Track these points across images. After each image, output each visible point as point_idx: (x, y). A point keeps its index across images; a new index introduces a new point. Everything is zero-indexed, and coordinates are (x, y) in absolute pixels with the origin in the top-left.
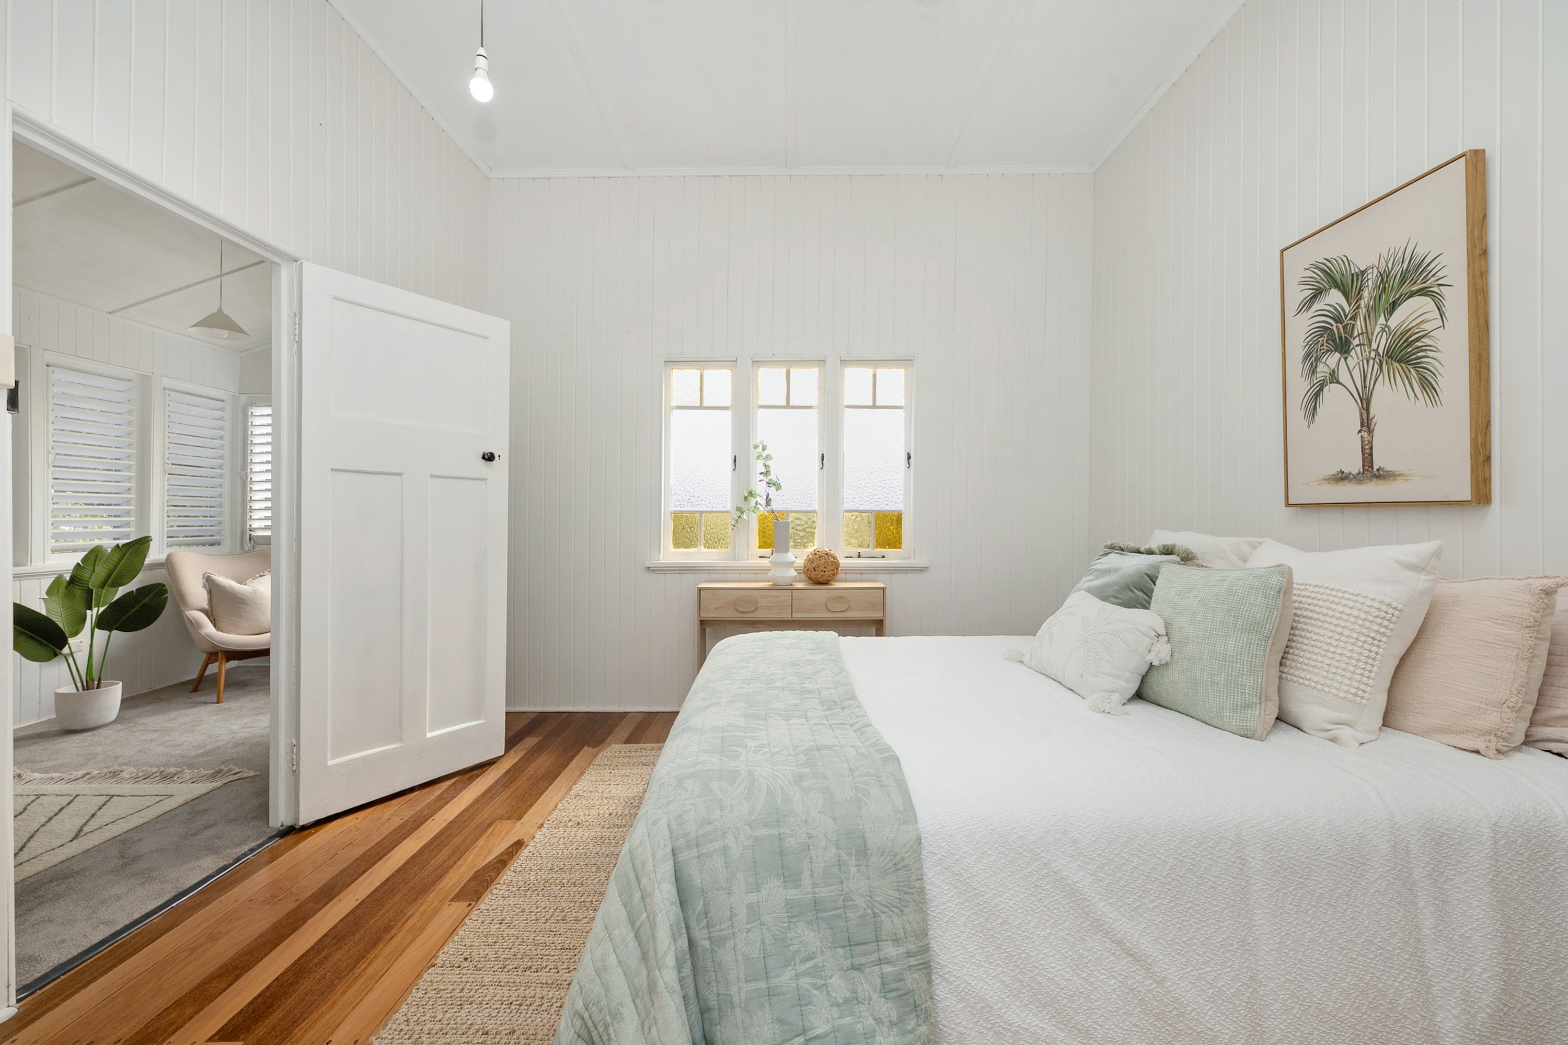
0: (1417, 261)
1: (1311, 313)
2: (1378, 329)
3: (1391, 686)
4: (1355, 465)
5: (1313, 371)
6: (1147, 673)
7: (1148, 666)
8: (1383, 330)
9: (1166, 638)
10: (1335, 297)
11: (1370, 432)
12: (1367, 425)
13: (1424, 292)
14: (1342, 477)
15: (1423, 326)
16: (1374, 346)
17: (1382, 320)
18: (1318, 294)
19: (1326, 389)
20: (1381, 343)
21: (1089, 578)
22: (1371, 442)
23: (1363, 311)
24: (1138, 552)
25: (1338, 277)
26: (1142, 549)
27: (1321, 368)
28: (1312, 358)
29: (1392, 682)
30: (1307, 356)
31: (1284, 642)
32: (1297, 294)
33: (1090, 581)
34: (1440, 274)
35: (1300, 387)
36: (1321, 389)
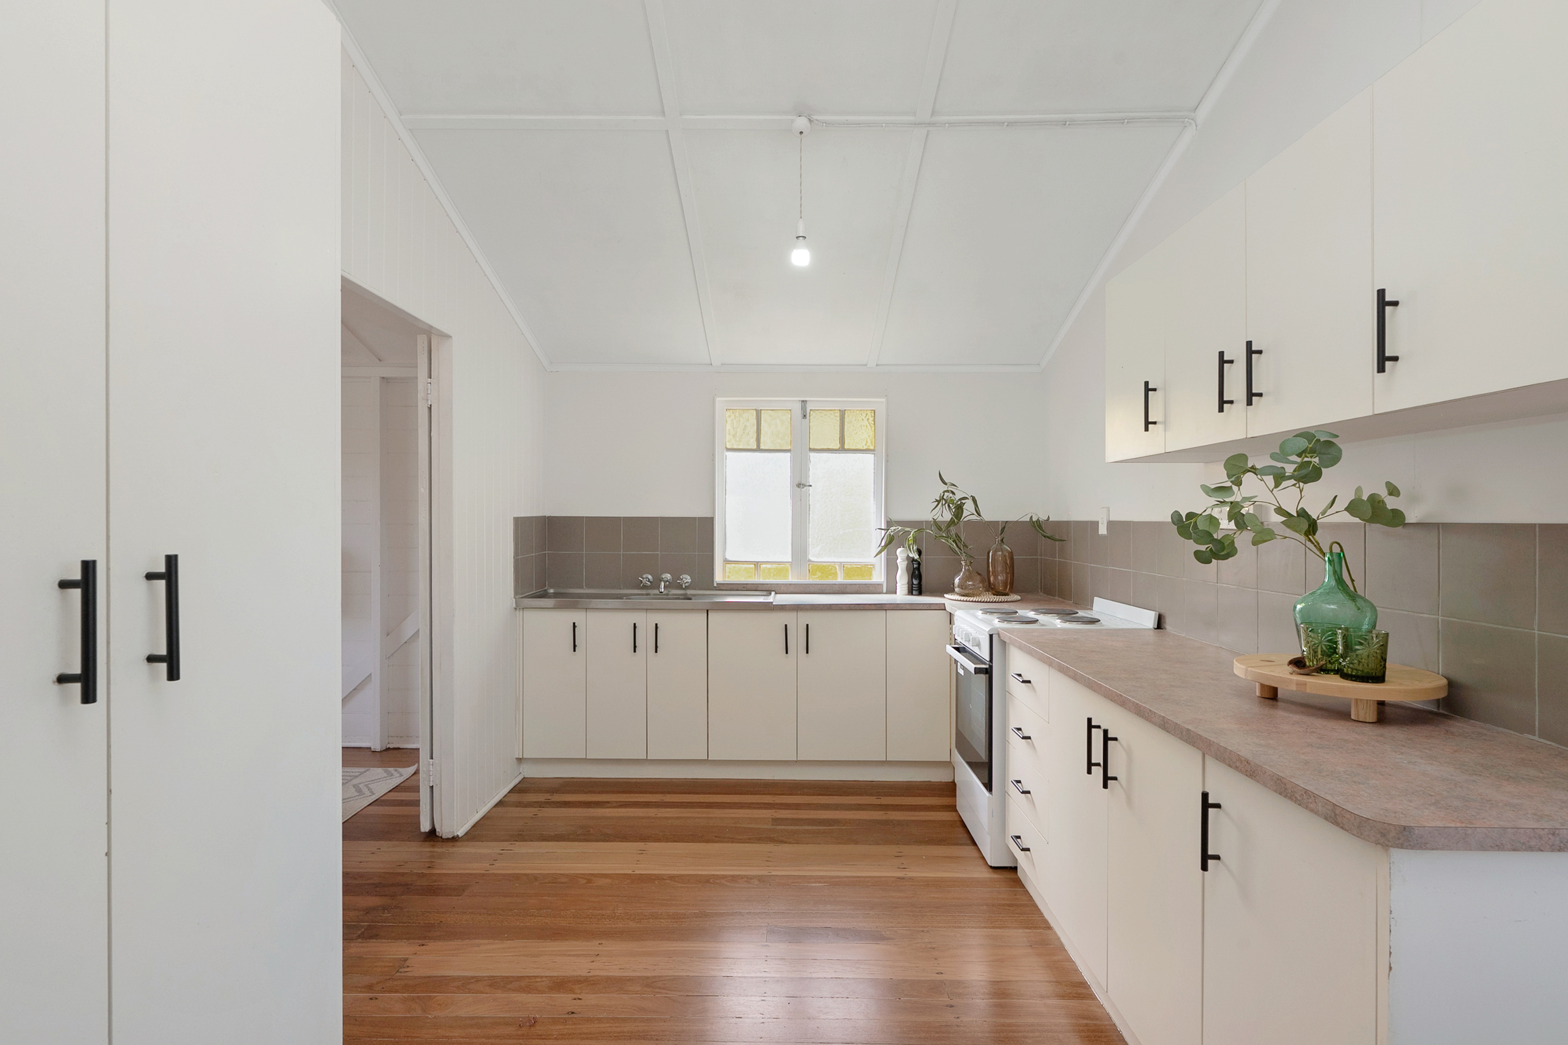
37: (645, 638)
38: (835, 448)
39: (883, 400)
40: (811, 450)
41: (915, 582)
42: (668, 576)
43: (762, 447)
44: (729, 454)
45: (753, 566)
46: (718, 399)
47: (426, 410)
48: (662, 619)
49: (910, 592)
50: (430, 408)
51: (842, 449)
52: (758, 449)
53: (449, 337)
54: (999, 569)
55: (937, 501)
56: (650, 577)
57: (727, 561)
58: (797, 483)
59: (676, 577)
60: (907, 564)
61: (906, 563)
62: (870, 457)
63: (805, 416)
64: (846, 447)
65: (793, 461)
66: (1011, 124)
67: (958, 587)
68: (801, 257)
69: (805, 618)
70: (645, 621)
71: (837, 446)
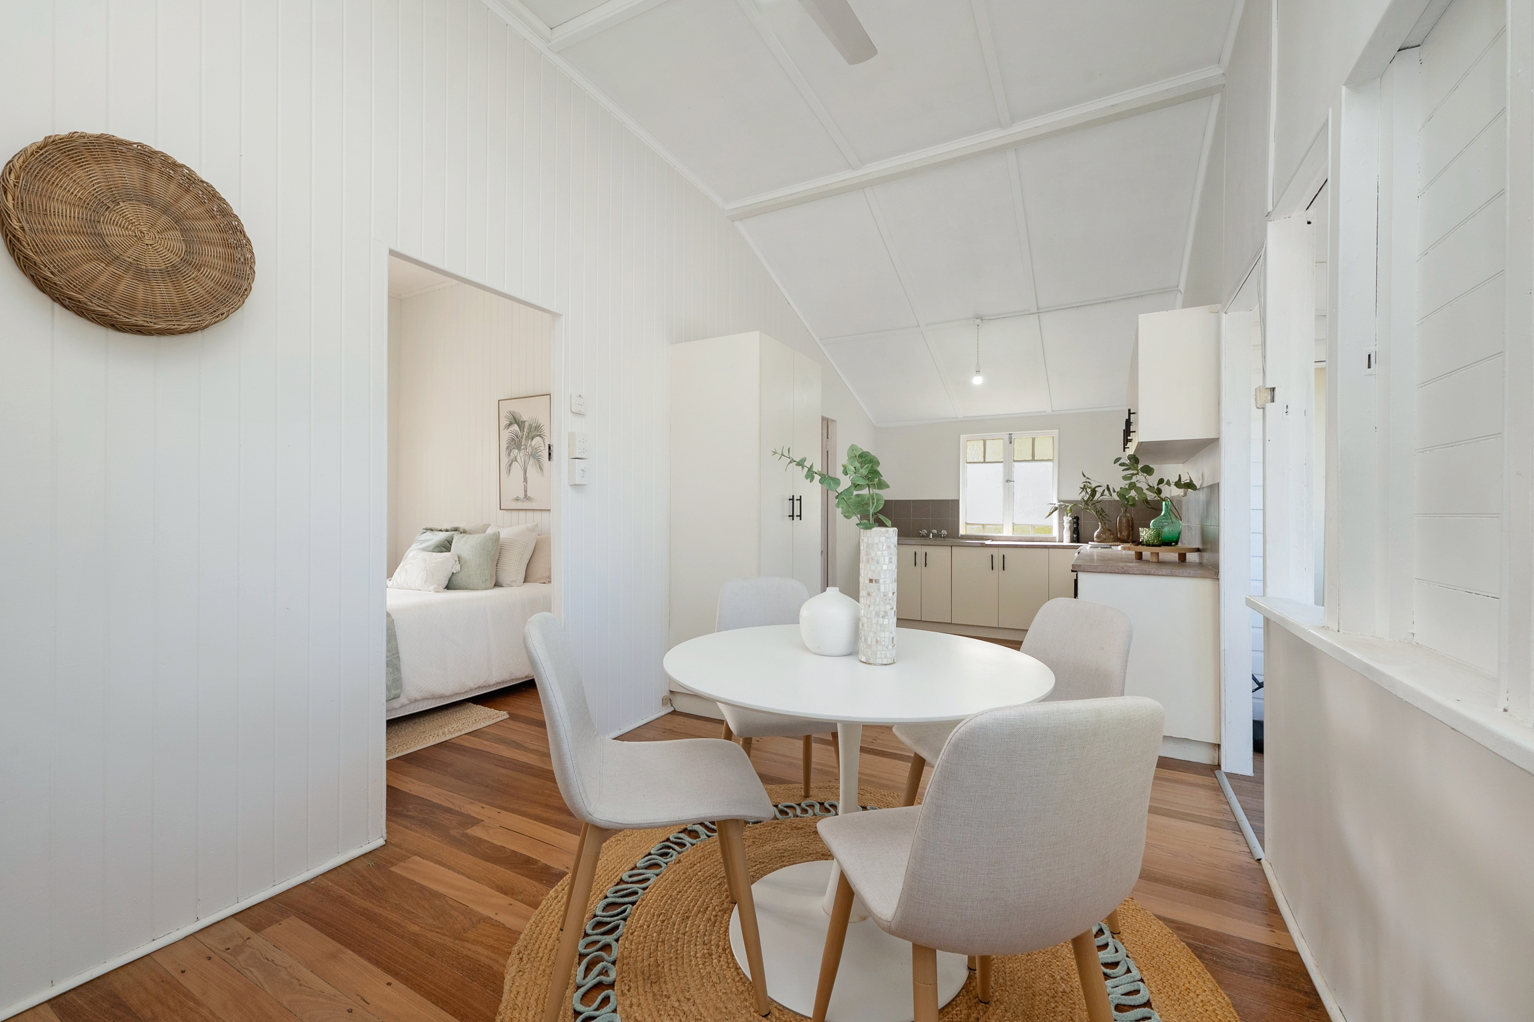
0: (539, 424)
1: (508, 431)
2: (528, 445)
3: (527, 569)
4: (522, 496)
5: (509, 455)
6: (451, 577)
7: (451, 574)
8: (530, 446)
9: (458, 562)
10: (515, 427)
11: (526, 483)
12: (525, 479)
13: (540, 436)
14: (517, 499)
15: (540, 448)
16: (528, 451)
17: (530, 442)
18: (510, 424)
19: (513, 463)
20: (529, 450)
21: (418, 544)
22: (526, 487)
23: (524, 436)
24: (441, 531)
25: (517, 420)
26: (443, 530)
27: (512, 454)
28: (509, 450)
29: (527, 567)
30: (507, 448)
31: (497, 558)
32: (504, 422)
33: (417, 546)
34: (544, 431)
35: (505, 460)
36: (512, 463)
37: (920, 559)
38: (1029, 459)
39: (1057, 431)
40: (1014, 461)
41: (1075, 536)
42: (935, 531)
43: (987, 461)
44: (969, 465)
45: (981, 526)
46: (961, 436)
47: (826, 453)
48: (931, 550)
49: (1072, 541)
50: (828, 452)
51: (1033, 460)
52: (984, 462)
53: (835, 421)
54: (1123, 528)
55: (1082, 488)
56: (926, 531)
57: (967, 524)
58: (1006, 479)
59: (939, 531)
60: (1070, 526)
61: (1069, 524)
62: (1050, 464)
63: (1011, 442)
64: (1035, 459)
65: (1004, 467)
66: (1077, 307)
67: (1096, 537)
68: (978, 380)
69: (1003, 551)
70: (921, 550)
71: (1030, 458)
